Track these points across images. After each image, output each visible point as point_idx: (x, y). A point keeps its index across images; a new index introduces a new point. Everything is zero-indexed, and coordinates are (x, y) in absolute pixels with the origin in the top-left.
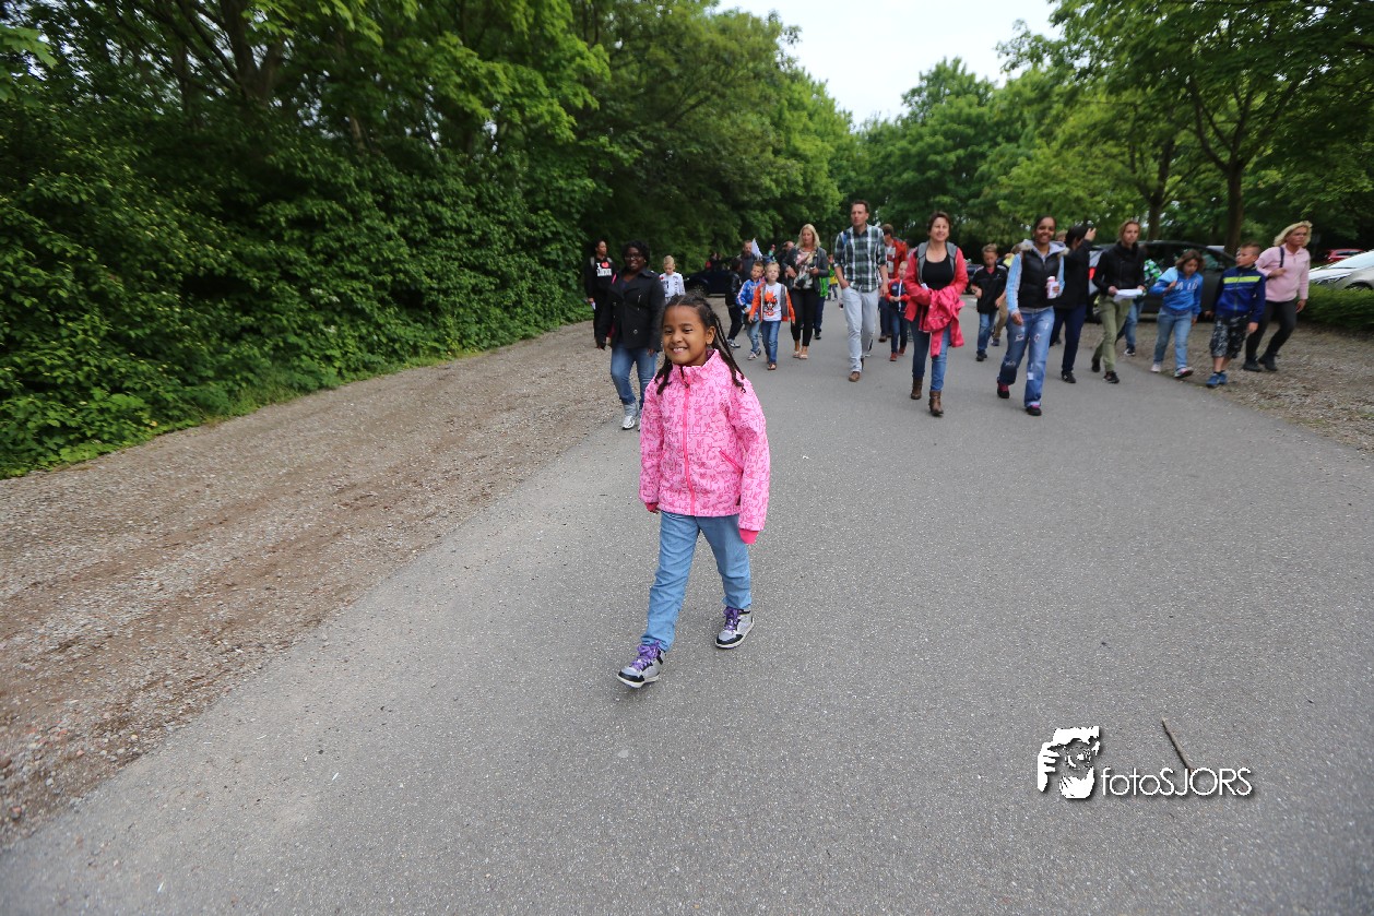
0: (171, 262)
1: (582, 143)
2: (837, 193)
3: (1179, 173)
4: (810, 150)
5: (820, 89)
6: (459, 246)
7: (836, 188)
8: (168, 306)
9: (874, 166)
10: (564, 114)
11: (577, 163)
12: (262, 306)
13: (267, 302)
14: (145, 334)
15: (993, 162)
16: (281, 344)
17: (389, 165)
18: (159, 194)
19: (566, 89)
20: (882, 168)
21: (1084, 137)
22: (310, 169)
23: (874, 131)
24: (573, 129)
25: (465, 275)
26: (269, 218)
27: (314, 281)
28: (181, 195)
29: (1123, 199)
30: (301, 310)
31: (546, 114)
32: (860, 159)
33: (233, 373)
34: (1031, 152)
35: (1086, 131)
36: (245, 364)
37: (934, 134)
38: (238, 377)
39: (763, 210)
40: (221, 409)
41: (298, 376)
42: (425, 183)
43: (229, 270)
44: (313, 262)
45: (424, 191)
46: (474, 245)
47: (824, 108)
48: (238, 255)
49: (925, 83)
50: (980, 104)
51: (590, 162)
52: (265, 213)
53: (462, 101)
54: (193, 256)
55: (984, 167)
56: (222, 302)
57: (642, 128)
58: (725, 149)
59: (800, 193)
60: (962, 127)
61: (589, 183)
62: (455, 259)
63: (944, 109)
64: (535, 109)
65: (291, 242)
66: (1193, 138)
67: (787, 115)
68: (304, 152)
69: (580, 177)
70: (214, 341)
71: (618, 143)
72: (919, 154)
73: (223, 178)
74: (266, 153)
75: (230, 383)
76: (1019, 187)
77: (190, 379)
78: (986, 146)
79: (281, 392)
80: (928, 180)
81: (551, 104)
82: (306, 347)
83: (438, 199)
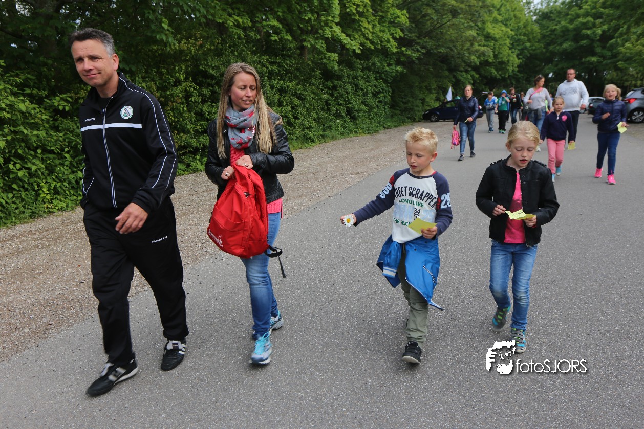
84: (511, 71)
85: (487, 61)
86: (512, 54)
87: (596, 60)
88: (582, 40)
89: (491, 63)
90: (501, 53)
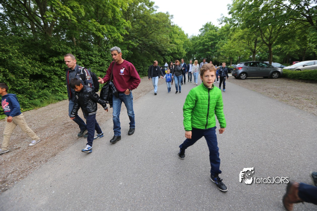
0: (27, 72)
1: (126, 42)
2: (185, 52)
3: (259, 46)
4: (179, 42)
5: (180, 29)
6: (97, 66)
7: (185, 51)
8: (26, 82)
9: (193, 45)
10: (121, 36)
11: (124, 47)
12: (50, 81)
13: (51, 80)
14: (20, 88)
15: (219, 44)
16: (54, 90)
17: (80, 48)
18: (25, 56)
19: (121, 30)
20: (195, 46)
21: (237, 39)
22: (61, 50)
23: (193, 38)
24: (123, 39)
25: (98, 72)
26: (51, 61)
27: (62, 75)
28: (30, 56)
29: (247, 52)
30: (59, 82)
31: (117, 36)
33: (42, 97)
34: (227, 42)
35: (238, 37)
36: (45, 95)
37: (206, 38)
38: (43, 98)
39: (168, 56)
40: (39, 105)
41: (58, 97)
42: (88, 52)
43: (41, 73)
44: (62, 71)
45: (88, 54)
46: (100, 66)
47: (181, 33)
48: (43, 70)
49: (204, 27)
50: (216, 32)
51: (127, 46)
52: (50, 60)
53: (97, 34)
54: (32, 70)
55: (217, 45)
56: (40, 81)
57: (139, 38)
58: (158, 42)
60: (212, 37)
61: (127, 51)
62: (96, 69)
63: (208, 33)
64: (114, 35)
65: (56, 66)
66: (261, 38)
67: (173, 35)
68: (59, 46)
69: (125, 49)
70: (37, 89)
71: (134, 42)
72: (203, 43)
73: (40, 52)
74: (50, 46)
75: (41, 99)
76: (224, 50)
77: (31, 98)
78: (217, 41)
79: (54, 101)
80: (205, 48)
81: (118, 34)
82: (60, 90)
83: (91, 56)
84: (183, 56)
90: (180, 50)
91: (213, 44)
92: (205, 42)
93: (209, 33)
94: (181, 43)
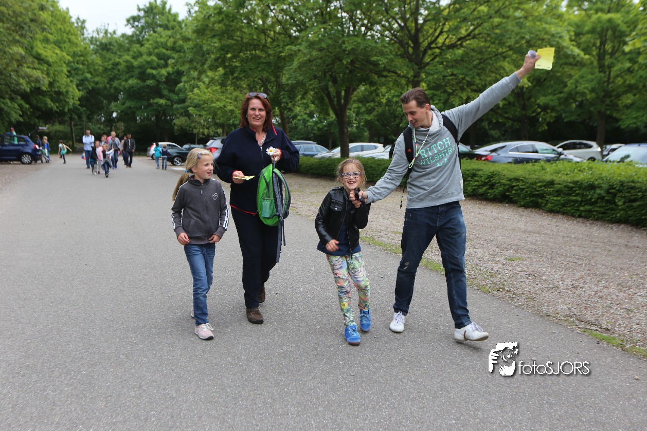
2: (77, 91)
4: (51, 56)
7: (75, 87)
9: (106, 70)
15: (185, 82)
20: (113, 71)
32: (93, 64)
49: (142, 13)
59: (44, 89)
60: (169, 53)
63: (157, 37)
72: (140, 67)
80: (148, 86)
84: (71, 104)
85: (39, 89)
86: (71, 84)
87: (164, 103)
88: (148, 79)
89: (45, 92)
90: (58, 82)
91: (173, 77)
92: (147, 66)
93: (158, 40)
94: (60, 60)
